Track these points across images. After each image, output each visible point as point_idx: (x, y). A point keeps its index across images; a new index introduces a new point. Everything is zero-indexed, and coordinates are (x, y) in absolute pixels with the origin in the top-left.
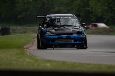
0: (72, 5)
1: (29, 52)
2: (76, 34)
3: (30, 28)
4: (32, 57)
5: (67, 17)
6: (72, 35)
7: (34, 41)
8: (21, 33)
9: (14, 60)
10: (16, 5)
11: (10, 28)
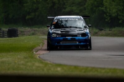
0: (85, 4)
1: (38, 55)
2: (81, 36)
3: (39, 29)
4: (41, 61)
5: (74, 19)
6: (77, 37)
7: (44, 43)
8: (30, 36)
9: (23, 64)
10: (25, 5)
11: (18, 29)
